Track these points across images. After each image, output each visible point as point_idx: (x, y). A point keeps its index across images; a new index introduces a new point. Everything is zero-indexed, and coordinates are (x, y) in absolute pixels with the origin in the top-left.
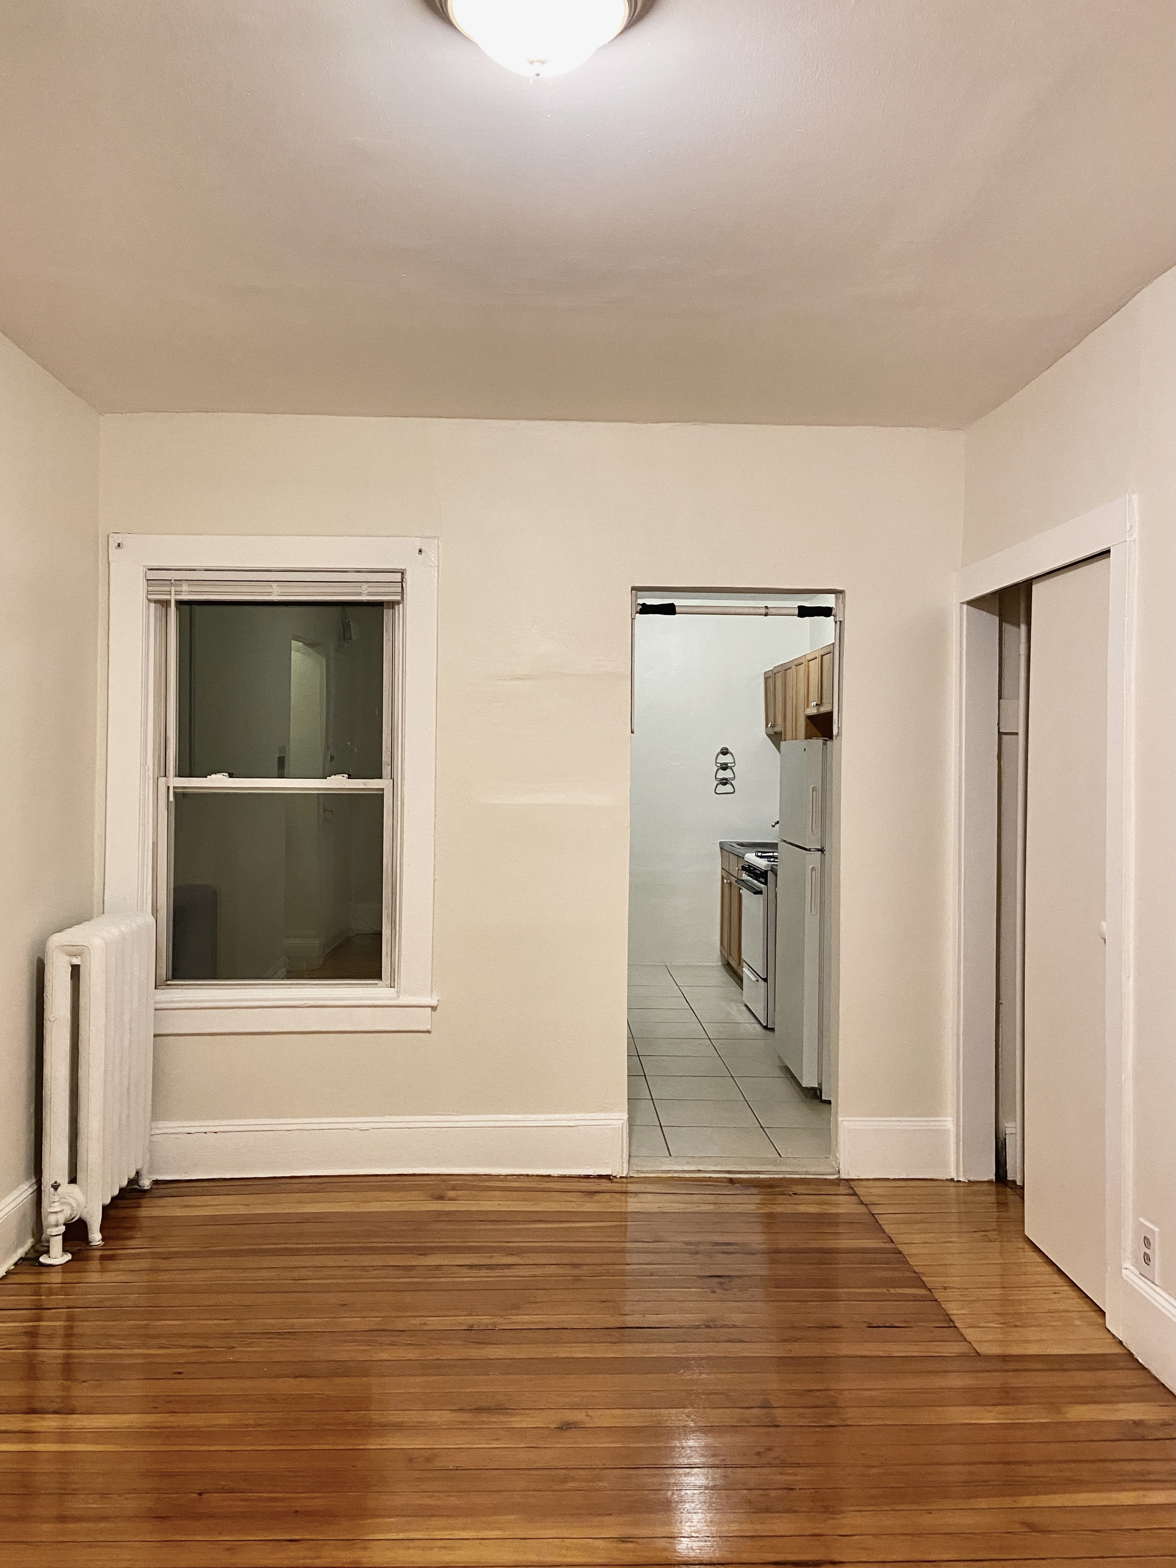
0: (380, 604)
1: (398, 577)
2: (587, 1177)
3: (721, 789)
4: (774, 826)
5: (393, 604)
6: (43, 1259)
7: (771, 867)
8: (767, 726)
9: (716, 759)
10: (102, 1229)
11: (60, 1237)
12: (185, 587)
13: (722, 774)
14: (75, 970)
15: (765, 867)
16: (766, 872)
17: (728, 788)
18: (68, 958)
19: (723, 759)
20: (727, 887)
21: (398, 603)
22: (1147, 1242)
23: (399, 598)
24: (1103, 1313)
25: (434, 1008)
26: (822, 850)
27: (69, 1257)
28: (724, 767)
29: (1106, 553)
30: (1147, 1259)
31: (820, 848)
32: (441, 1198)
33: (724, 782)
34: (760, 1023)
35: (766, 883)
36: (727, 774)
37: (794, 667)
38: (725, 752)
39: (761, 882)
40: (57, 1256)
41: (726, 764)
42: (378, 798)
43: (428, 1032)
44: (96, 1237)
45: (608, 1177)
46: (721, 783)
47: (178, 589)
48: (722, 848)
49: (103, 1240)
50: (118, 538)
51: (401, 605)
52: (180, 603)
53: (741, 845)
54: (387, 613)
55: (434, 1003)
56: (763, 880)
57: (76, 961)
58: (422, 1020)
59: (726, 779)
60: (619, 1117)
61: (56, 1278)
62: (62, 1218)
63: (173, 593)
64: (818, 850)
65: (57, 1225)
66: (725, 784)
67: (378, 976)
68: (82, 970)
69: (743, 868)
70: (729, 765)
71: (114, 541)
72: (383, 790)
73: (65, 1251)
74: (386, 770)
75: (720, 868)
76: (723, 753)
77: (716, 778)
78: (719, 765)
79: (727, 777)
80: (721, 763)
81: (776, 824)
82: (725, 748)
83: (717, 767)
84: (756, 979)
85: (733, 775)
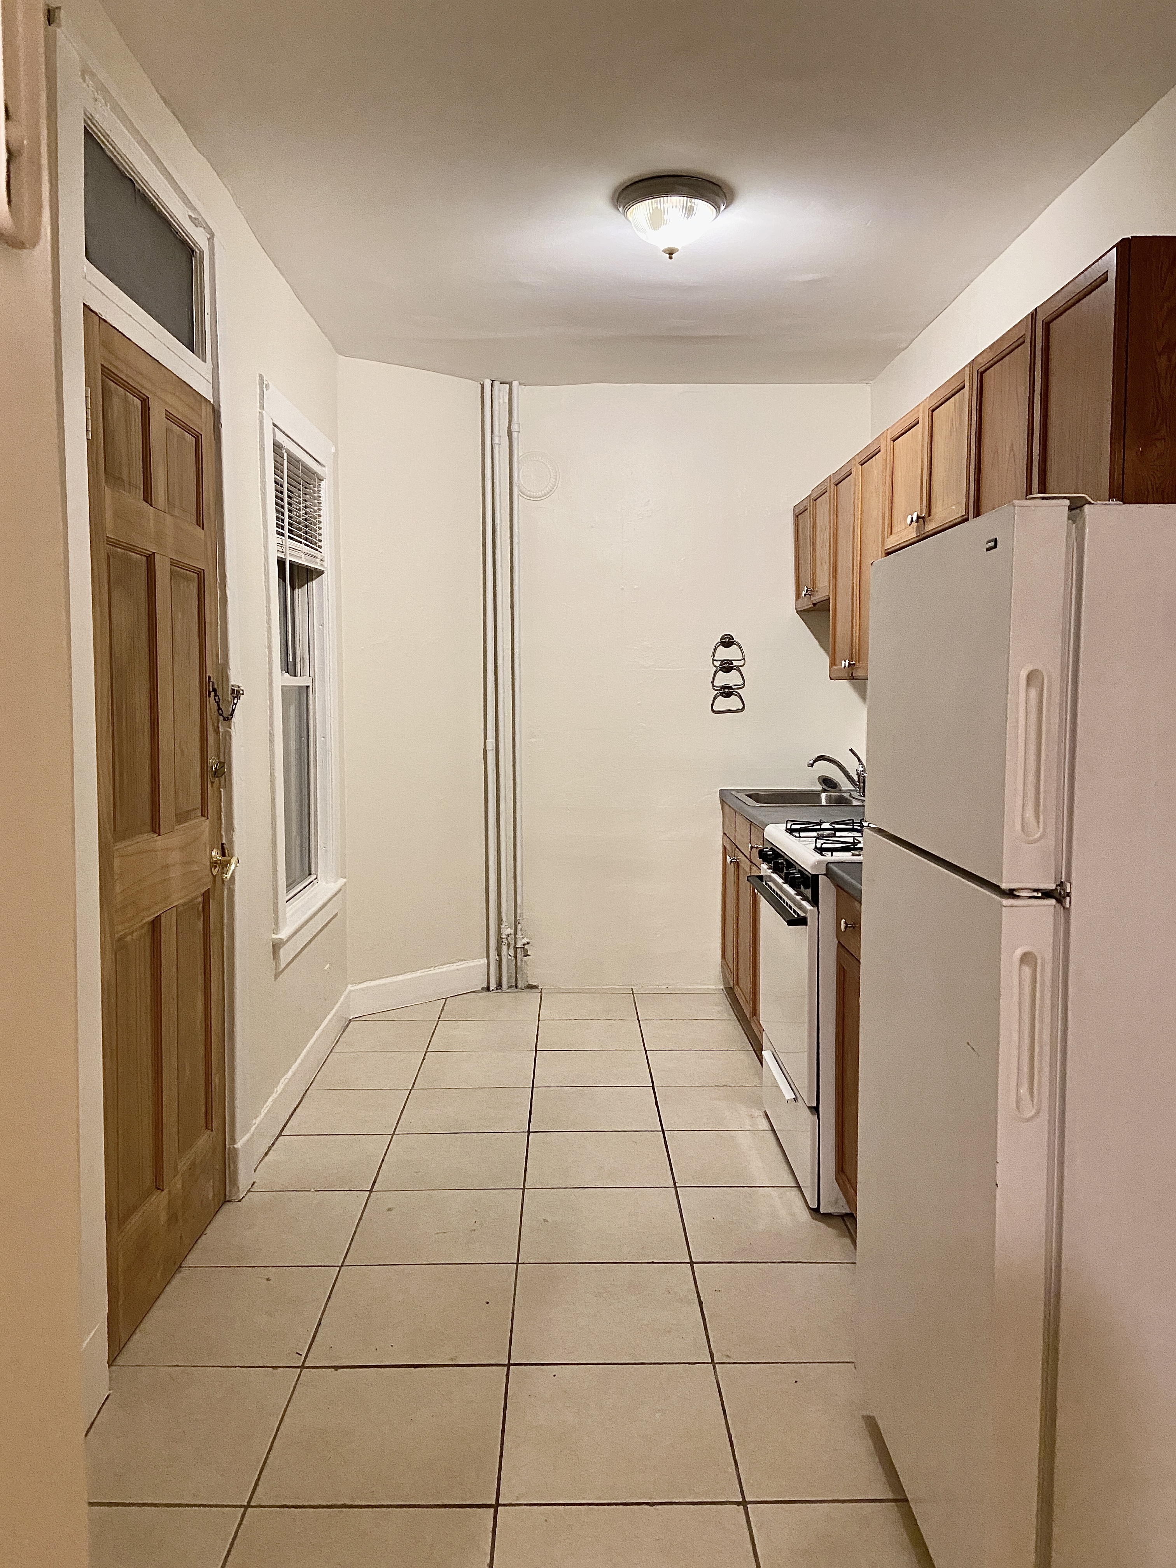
3: (722, 703)
4: (812, 765)
7: (827, 868)
8: (798, 596)
9: (714, 655)
13: (723, 679)
15: (814, 867)
16: (816, 877)
17: (733, 702)
19: (724, 654)
20: (731, 869)
28: (727, 667)
31: (1052, 886)
33: (727, 692)
34: (808, 1207)
35: (815, 901)
36: (732, 678)
37: (857, 470)
38: (727, 642)
39: (805, 898)
41: (730, 662)
46: (721, 694)
48: (723, 802)
53: (756, 796)
56: (808, 892)
59: (730, 687)
64: (1047, 894)
66: (728, 695)
69: (763, 855)
70: (735, 663)
75: (720, 833)
76: (725, 644)
77: (713, 686)
78: (717, 664)
79: (731, 684)
80: (722, 661)
81: (815, 761)
82: (728, 635)
83: (715, 666)
84: (794, 1097)
85: (741, 682)
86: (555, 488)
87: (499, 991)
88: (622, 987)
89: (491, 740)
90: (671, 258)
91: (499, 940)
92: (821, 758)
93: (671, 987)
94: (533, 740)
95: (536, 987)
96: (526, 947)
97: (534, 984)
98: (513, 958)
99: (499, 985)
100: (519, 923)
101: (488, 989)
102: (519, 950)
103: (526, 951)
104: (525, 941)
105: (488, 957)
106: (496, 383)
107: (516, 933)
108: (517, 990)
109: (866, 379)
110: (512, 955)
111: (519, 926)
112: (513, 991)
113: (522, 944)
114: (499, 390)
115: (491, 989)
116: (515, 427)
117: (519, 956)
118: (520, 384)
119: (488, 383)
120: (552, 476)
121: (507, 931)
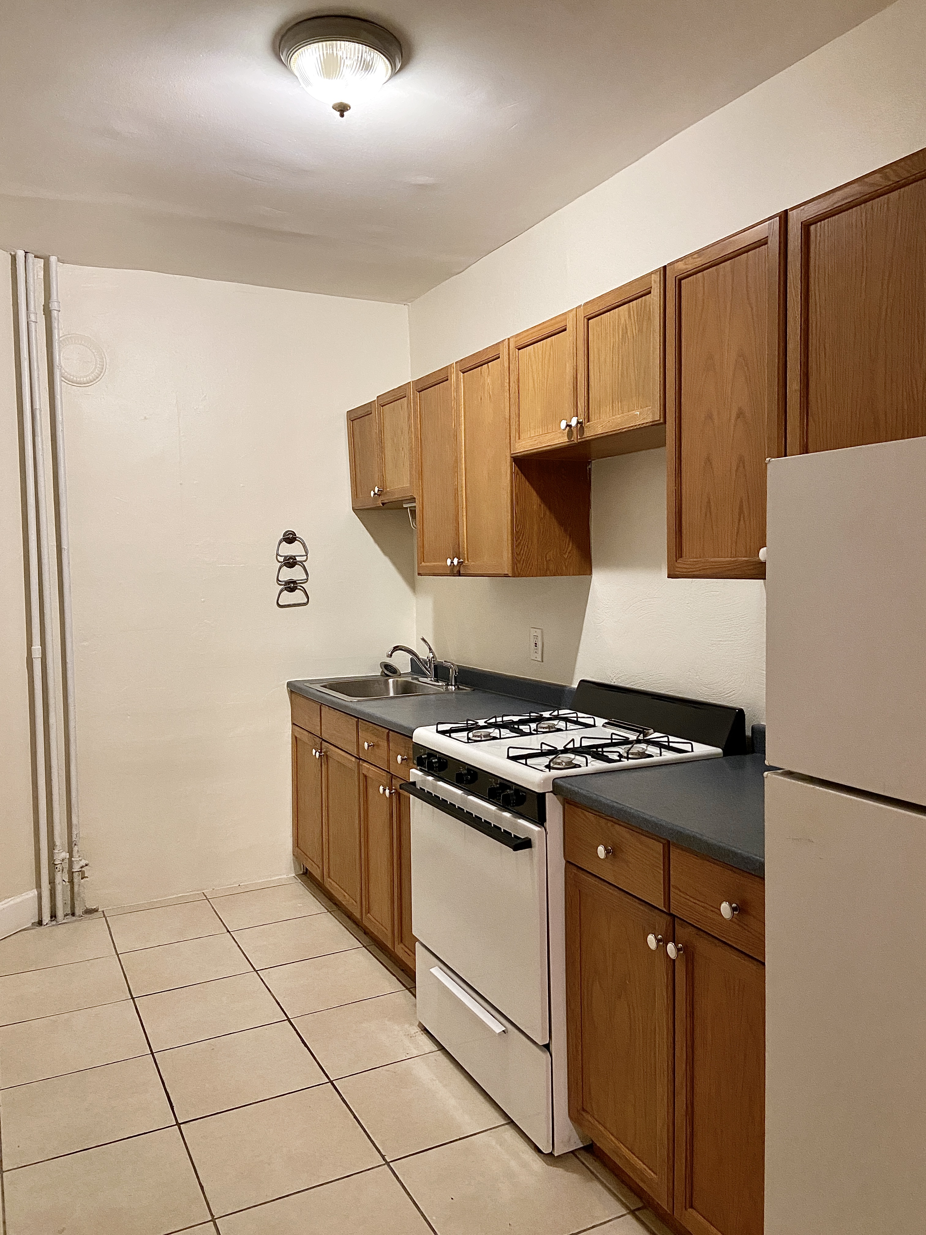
3: (288, 598)
4: (391, 655)
7: (554, 785)
8: (355, 495)
9: (278, 551)
13: (288, 574)
15: (539, 786)
16: (541, 797)
17: (297, 596)
19: (288, 550)
28: (290, 562)
33: (291, 586)
34: (538, 1150)
36: (296, 574)
37: (457, 377)
38: (290, 538)
41: (293, 558)
46: (286, 589)
48: (291, 692)
59: (294, 582)
66: (292, 590)
70: (298, 559)
75: (290, 725)
76: (288, 541)
77: (278, 580)
78: (281, 559)
79: (295, 579)
80: (285, 557)
81: (392, 653)
82: (293, 532)
83: (279, 562)
84: (504, 1029)
85: (305, 577)
86: (102, 374)
87: (54, 923)
88: (192, 893)
89: (37, 648)
90: (342, 116)
91: (52, 866)
92: (396, 648)
93: (243, 884)
94: (85, 644)
95: (96, 910)
96: (83, 869)
97: (93, 908)
98: (67, 883)
99: (53, 916)
100: (75, 845)
101: (40, 923)
102: (76, 875)
103: (83, 873)
104: (83, 863)
105: (39, 886)
106: (30, 256)
107: (71, 856)
108: (74, 918)
109: (405, 301)
110: (67, 880)
111: (75, 849)
112: (69, 920)
113: (79, 867)
114: (33, 263)
115: (44, 923)
116: (54, 306)
117: (76, 880)
118: (59, 260)
119: (21, 254)
120: (98, 362)
121: (61, 855)
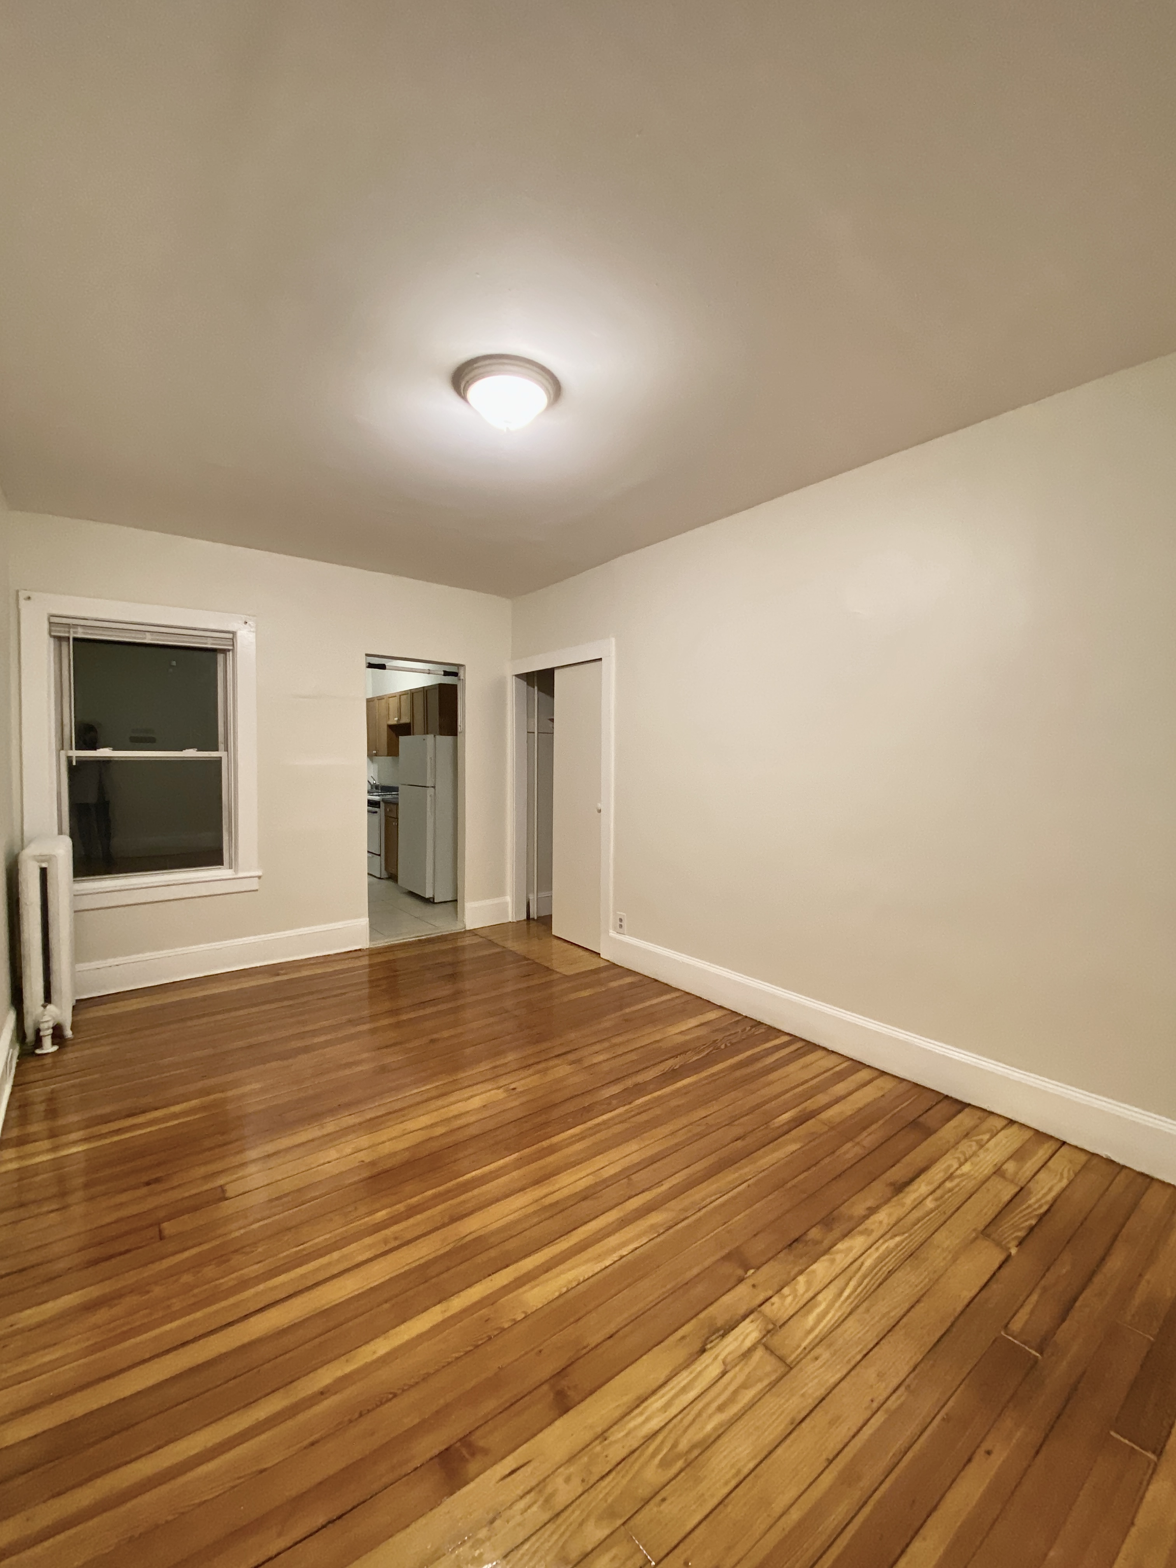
0: (214, 651)
1: (230, 636)
2: (351, 951)
5: (224, 651)
6: (38, 1051)
7: (382, 799)
10: (72, 1029)
11: (50, 1036)
12: (80, 630)
14: (44, 872)
18: (38, 864)
21: (229, 650)
22: (621, 920)
23: (231, 648)
24: (599, 954)
25: (259, 877)
26: (434, 787)
27: (55, 1048)
29: (600, 659)
30: (621, 926)
32: (278, 975)
40: (48, 1047)
42: (219, 761)
43: (257, 890)
44: (69, 1033)
45: (360, 950)
47: (75, 630)
49: (73, 1034)
50: (28, 594)
51: (231, 653)
52: (75, 639)
54: (220, 657)
55: (259, 873)
57: (44, 865)
58: (254, 884)
60: (364, 921)
61: (48, 1061)
62: (51, 1024)
63: (71, 632)
65: (48, 1029)
67: (222, 863)
68: (48, 871)
71: (23, 595)
72: (221, 758)
73: (53, 1044)
74: (221, 746)
